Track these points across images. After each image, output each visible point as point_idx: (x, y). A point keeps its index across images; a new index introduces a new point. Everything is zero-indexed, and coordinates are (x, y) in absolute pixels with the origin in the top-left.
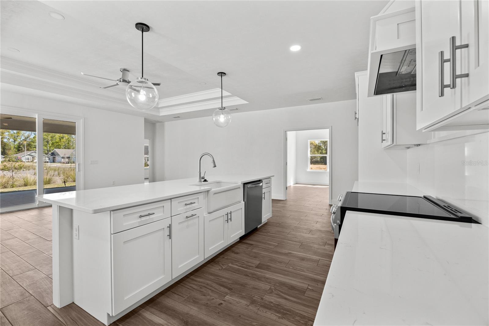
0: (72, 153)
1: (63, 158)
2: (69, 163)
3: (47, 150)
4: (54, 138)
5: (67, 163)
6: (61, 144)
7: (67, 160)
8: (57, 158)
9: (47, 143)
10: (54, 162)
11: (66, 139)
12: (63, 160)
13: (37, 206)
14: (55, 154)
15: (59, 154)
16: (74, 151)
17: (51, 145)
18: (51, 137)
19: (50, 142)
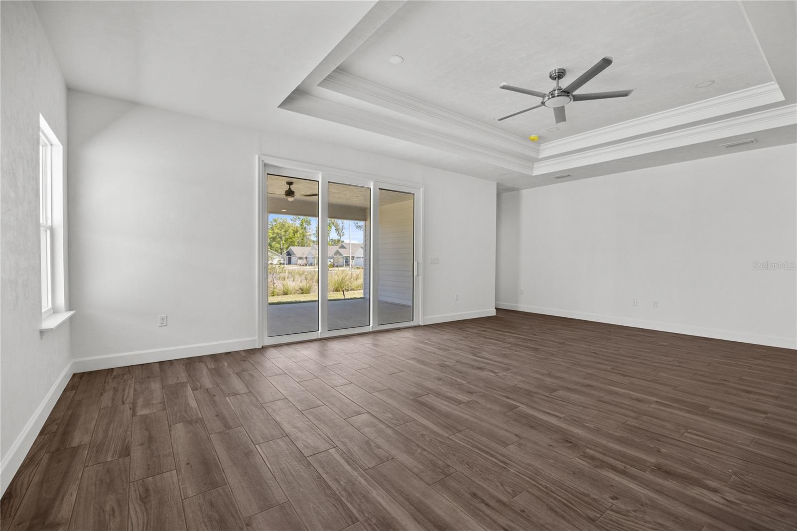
0: (310, 252)
1: (301, 258)
2: (306, 265)
3: (280, 248)
4: (288, 233)
5: (303, 265)
6: (295, 240)
7: (304, 261)
8: (293, 259)
9: (280, 240)
10: (289, 263)
11: (300, 234)
12: (300, 262)
14: (291, 253)
15: (295, 253)
16: (312, 249)
17: (284, 242)
18: (285, 231)
19: (284, 238)
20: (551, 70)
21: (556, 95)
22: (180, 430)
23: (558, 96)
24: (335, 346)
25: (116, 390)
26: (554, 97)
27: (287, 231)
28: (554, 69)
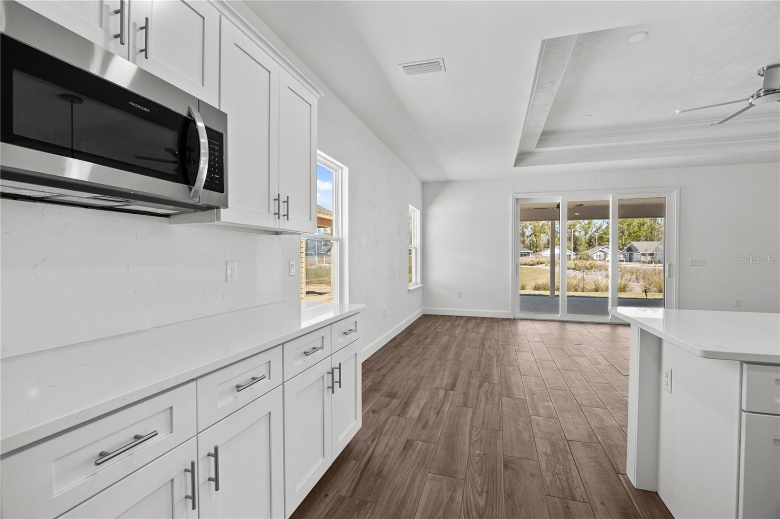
0: (657, 247)
1: (643, 255)
2: (652, 263)
3: (622, 244)
4: (631, 226)
5: (649, 263)
6: (640, 234)
7: (649, 258)
8: (636, 256)
9: (622, 234)
10: (630, 260)
11: (648, 226)
12: (643, 259)
13: (609, 321)
14: (633, 249)
15: (638, 249)
16: (660, 244)
17: (627, 237)
18: (628, 225)
19: (626, 233)
20: (759, 69)
21: (762, 95)
22: (446, 338)
23: (764, 95)
24: (569, 327)
25: (434, 322)
26: (760, 96)
27: (631, 224)
28: (761, 68)
